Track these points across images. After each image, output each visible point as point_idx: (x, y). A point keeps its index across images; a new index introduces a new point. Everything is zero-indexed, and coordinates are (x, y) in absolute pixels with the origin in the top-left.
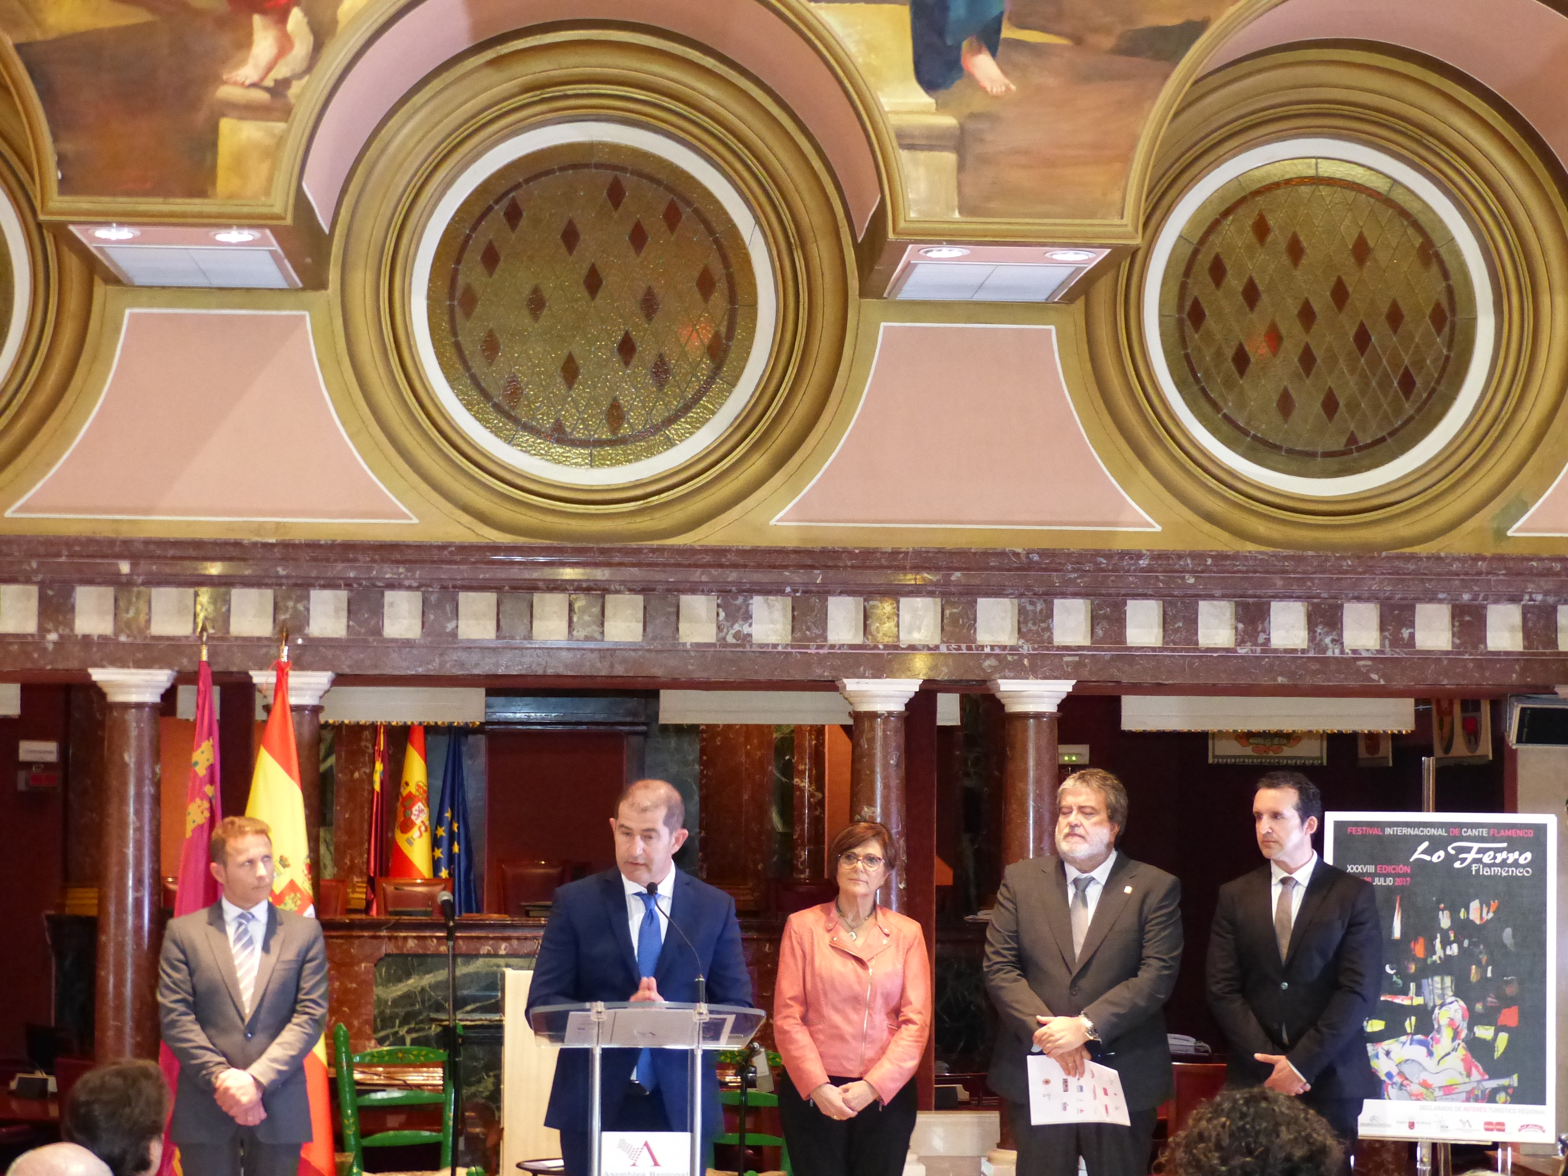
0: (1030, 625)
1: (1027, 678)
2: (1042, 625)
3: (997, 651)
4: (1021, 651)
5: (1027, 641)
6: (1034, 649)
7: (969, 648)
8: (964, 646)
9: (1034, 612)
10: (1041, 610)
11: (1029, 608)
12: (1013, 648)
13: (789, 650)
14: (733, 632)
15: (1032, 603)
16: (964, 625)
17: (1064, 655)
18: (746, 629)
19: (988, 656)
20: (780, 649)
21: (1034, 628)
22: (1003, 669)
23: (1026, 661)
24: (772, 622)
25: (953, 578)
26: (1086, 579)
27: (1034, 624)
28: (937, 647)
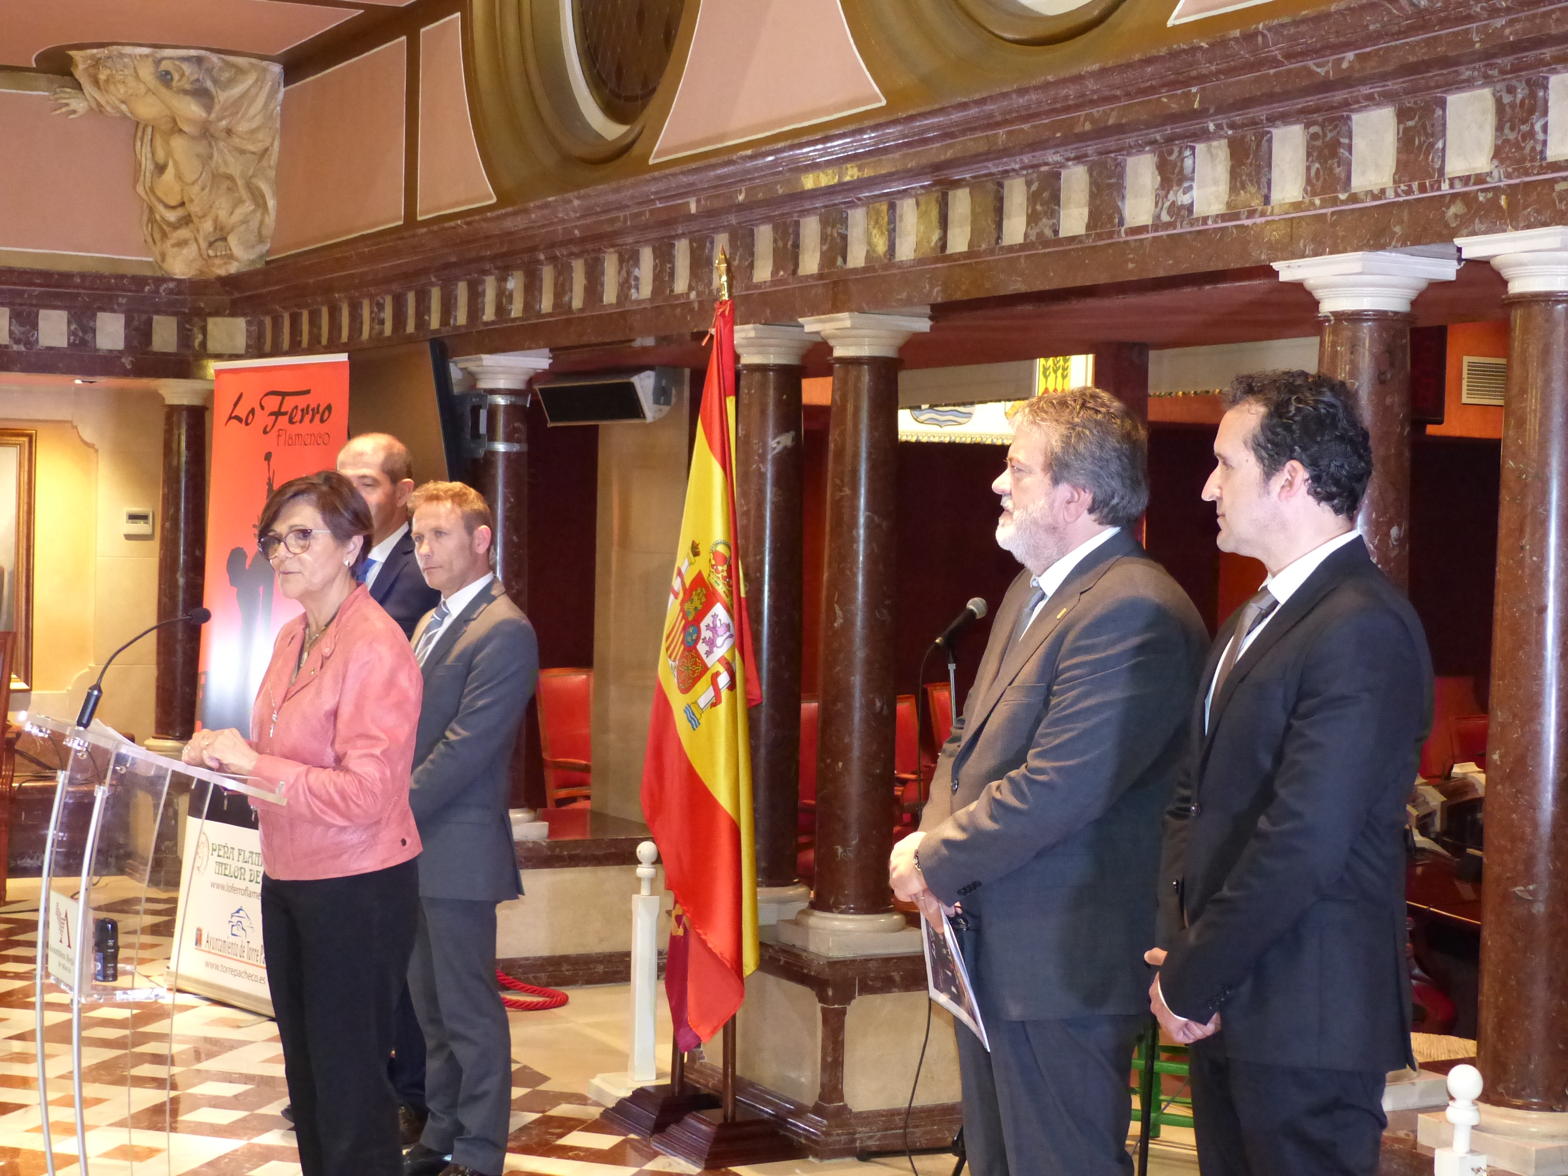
0: (1507, 131)
1: (1505, 231)
2: (1525, 128)
3: (1459, 188)
4: (1492, 183)
5: (1502, 162)
6: (1509, 176)
7: (1422, 188)
8: (1415, 185)
9: (1512, 105)
10: (1522, 101)
11: (1507, 99)
12: (1480, 179)
13: (1221, 225)
14: (1167, 204)
15: (1511, 90)
16: (1421, 145)
17: (1554, 181)
18: (1184, 199)
19: (1454, 196)
20: (1211, 225)
21: (1512, 136)
22: (1471, 221)
23: (1503, 201)
24: (1216, 183)
25: (1345, 65)
26: (1518, 26)
27: (1512, 129)
28: (1383, 191)
